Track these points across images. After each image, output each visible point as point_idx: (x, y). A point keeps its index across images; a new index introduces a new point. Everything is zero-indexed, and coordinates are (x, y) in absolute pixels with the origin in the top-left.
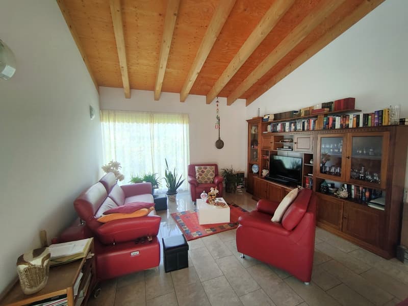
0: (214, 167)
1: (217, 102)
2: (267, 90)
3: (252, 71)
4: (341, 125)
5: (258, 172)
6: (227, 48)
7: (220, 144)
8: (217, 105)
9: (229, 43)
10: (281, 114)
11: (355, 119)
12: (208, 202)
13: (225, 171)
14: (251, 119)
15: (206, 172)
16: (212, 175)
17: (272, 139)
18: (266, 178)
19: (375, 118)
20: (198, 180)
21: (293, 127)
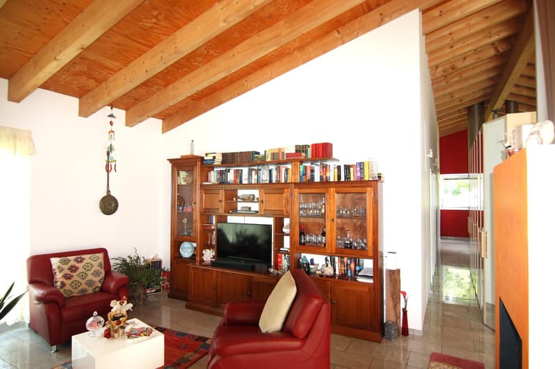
0: (101, 255)
1: (111, 116)
2: (205, 111)
3: (187, 73)
4: (321, 177)
5: (194, 255)
6: (154, 20)
7: (109, 205)
8: (111, 123)
9: (160, 14)
10: (233, 154)
11: (336, 170)
12: (108, 335)
13: (124, 260)
14: (179, 157)
15: (81, 270)
16: (96, 273)
17: (221, 195)
18: (213, 264)
19: (357, 171)
20: (62, 291)
21: (254, 177)
